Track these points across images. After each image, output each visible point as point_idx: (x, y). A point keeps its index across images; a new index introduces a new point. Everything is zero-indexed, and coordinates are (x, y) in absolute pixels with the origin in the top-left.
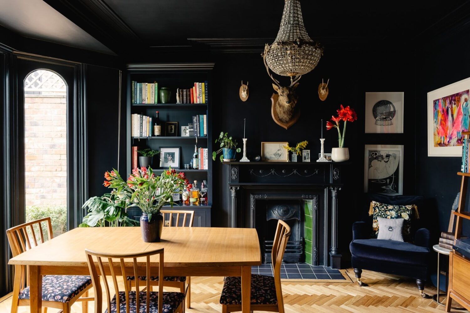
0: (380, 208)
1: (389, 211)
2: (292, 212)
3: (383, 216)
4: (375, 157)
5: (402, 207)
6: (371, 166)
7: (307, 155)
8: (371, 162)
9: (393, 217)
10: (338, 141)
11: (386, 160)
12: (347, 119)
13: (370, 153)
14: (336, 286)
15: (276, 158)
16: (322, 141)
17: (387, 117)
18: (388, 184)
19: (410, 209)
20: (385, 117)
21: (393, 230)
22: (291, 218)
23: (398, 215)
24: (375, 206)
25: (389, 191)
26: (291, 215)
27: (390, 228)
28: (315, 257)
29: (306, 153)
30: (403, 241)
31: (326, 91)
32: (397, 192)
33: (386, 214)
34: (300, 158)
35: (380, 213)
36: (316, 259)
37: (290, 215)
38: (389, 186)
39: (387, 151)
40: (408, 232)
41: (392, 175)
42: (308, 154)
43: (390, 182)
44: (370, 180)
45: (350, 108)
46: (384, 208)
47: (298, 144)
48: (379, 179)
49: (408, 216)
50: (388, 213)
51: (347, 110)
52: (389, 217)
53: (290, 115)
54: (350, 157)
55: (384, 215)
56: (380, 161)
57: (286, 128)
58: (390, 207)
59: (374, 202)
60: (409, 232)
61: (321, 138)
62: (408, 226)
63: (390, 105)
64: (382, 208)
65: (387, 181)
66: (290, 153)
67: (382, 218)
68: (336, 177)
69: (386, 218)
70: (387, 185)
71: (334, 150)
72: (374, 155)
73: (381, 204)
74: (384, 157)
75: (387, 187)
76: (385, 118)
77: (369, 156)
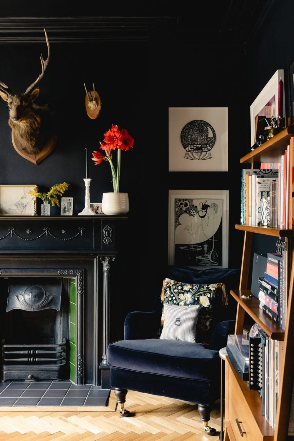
0: (172, 289)
1: (183, 293)
2: (47, 297)
3: (175, 302)
4: (184, 208)
5: (203, 287)
6: (180, 224)
7: (69, 205)
8: (179, 217)
9: (188, 302)
10: (112, 182)
11: (202, 214)
12: (115, 146)
13: (177, 203)
14: (80, 417)
15: (19, 210)
16: (87, 181)
17: (203, 146)
18: (206, 252)
19: (214, 289)
20: (199, 146)
21: (181, 323)
22: (44, 307)
23: (195, 300)
24: (168, 285)
25: (207, 263)
26: (46, 302)
27: (177, 321)
28: (79, 370)
29: (67, 203)
30: (194, 342)
31: (97, 103)
32: (220, 264)
33: (179, 299)
34: (56, 210)
35: (171, 297)
36: (81, 373)
37: (43, 302)
38: (206, 255)
39: (203, 199)
40: (206, 327)
41: (212, 238)
42: (70, 203)
43: (209, 249)
44: (177, 246)
45: (120, 129)
46: (178, 289)
47: (52, 188)
48: (192, 245)
49: (208, 301)
50: (182, 296)
51: (114, 132)
52: (182, 303)
53: (31, 140)
54: (130, 208)
55: (176, 300)
56: (193, 215)
57: (34, 162)
58: (187, 287)
59: (167, 280)
60: (209, 328)
61: (85, 178)
62: (208, 316)
63: (208, 127)
64: (175, 289)
65: (203, 248)
66: (39, 202)
67: (173, 305)
68: (106, 241)
69: (178, 304)
70: (204, 254)
71: (106, 196)
72: (183, 206)
73: (176, 282)
74: (199, 208)
75: (204, 257)
76: (201, 148)
77: (176, 208)
